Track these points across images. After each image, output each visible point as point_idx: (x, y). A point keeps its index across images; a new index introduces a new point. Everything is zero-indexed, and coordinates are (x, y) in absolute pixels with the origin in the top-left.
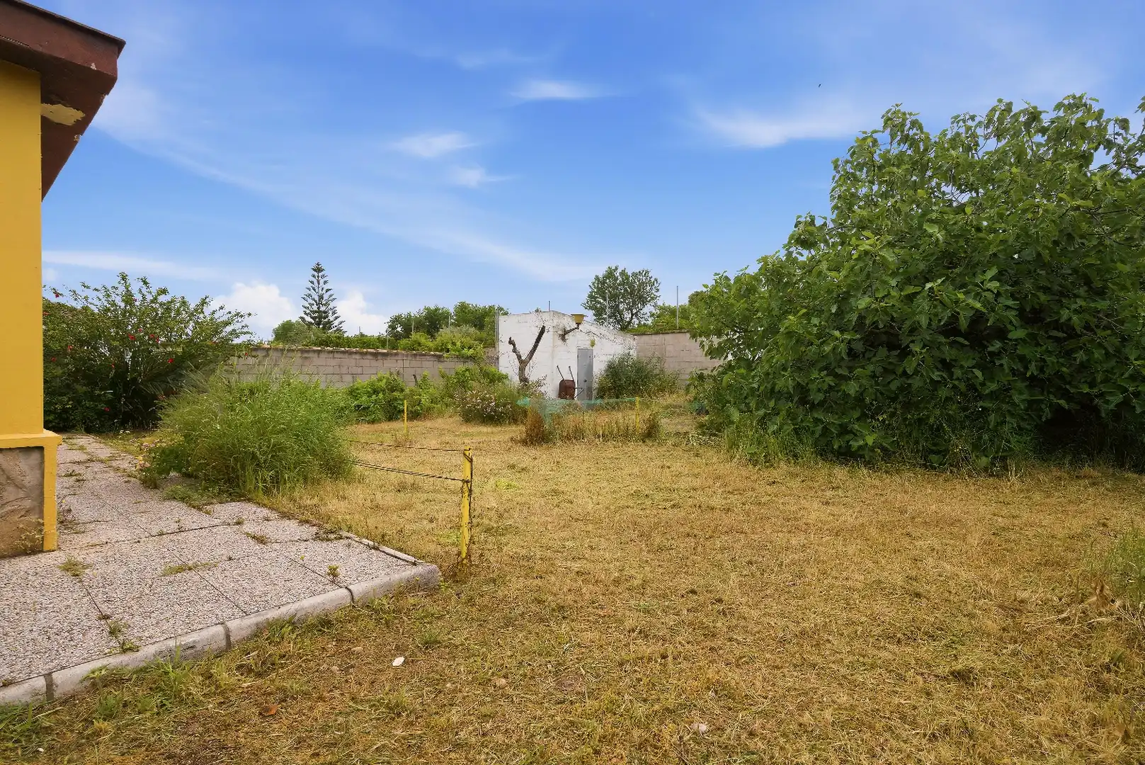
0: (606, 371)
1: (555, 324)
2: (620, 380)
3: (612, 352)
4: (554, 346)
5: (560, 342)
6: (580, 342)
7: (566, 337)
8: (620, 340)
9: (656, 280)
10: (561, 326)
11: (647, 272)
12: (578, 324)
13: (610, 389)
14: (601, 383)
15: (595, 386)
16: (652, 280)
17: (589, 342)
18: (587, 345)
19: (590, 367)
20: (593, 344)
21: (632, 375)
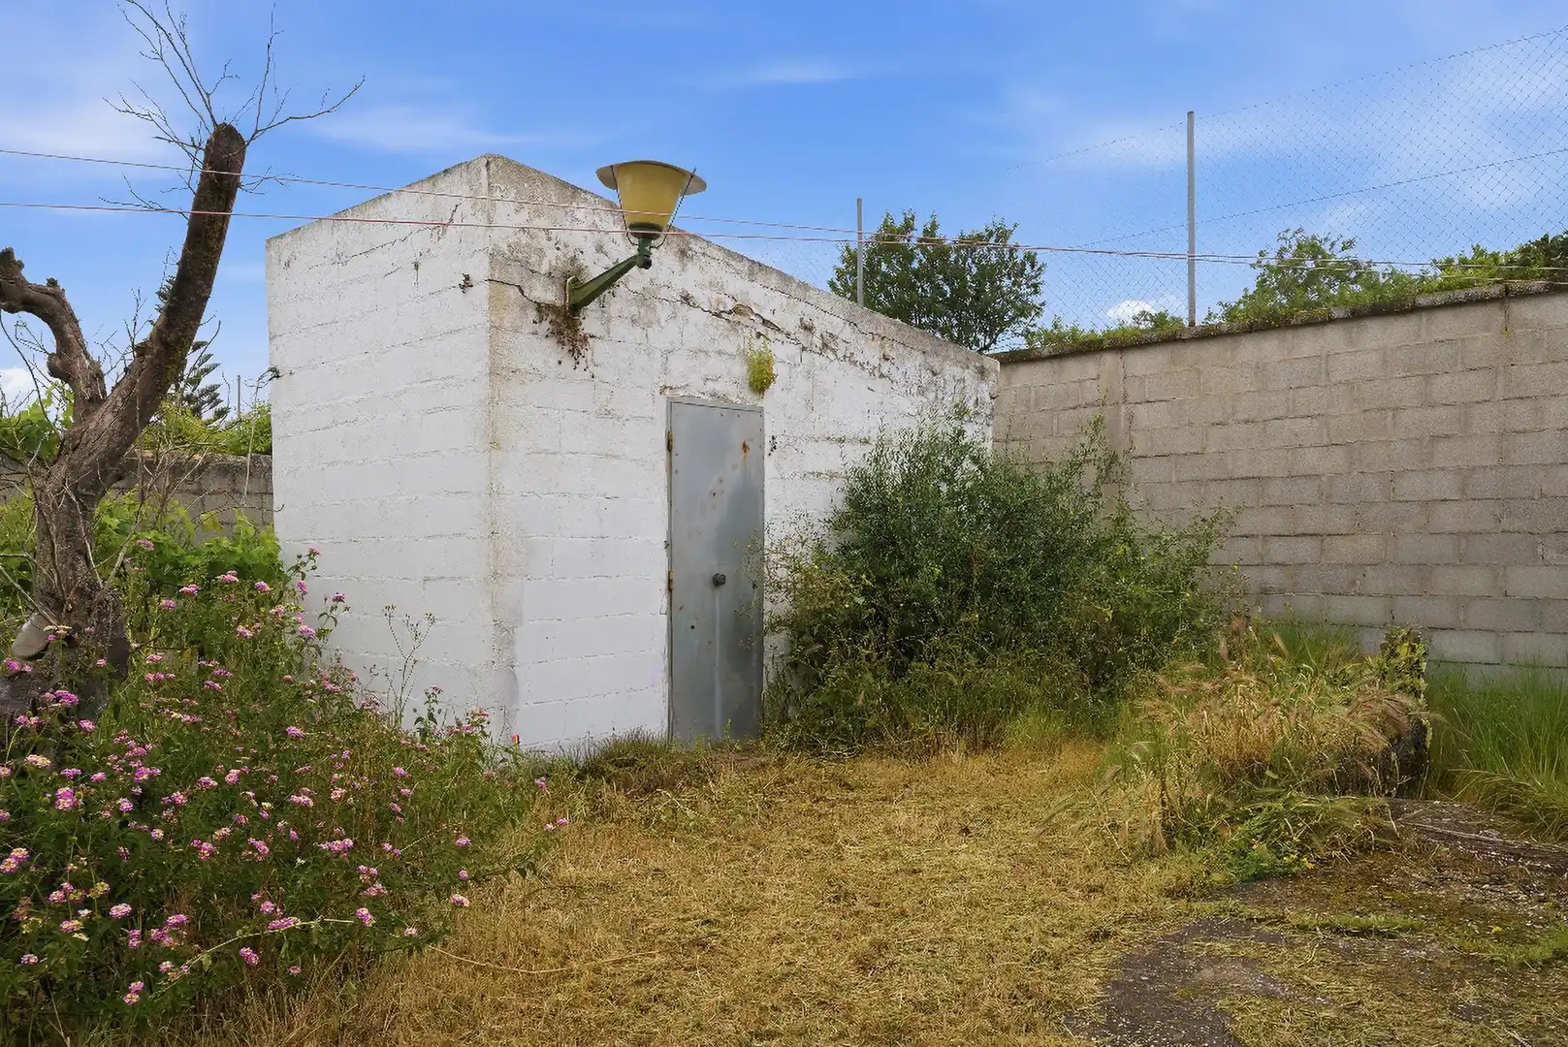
0: (839, 523)
1: (502, 239)
2: (912, 572)
3: (870, 428)
4: (496, 372)
5: (537, 350)
6: (679, 364)
7: (590, 321)
8: (911, 365)
9: (1031, 258)
10: (551, 259)
11: (1003, 235)
12: (646, 233)
13: (855, 624)
14: (803, 587)
15: (777, 605)
16: (1020, 256)
17: (740, 370)
18: (729, 379)
19: (748, 501)
20: (760, 382)
21: (981, 542)
